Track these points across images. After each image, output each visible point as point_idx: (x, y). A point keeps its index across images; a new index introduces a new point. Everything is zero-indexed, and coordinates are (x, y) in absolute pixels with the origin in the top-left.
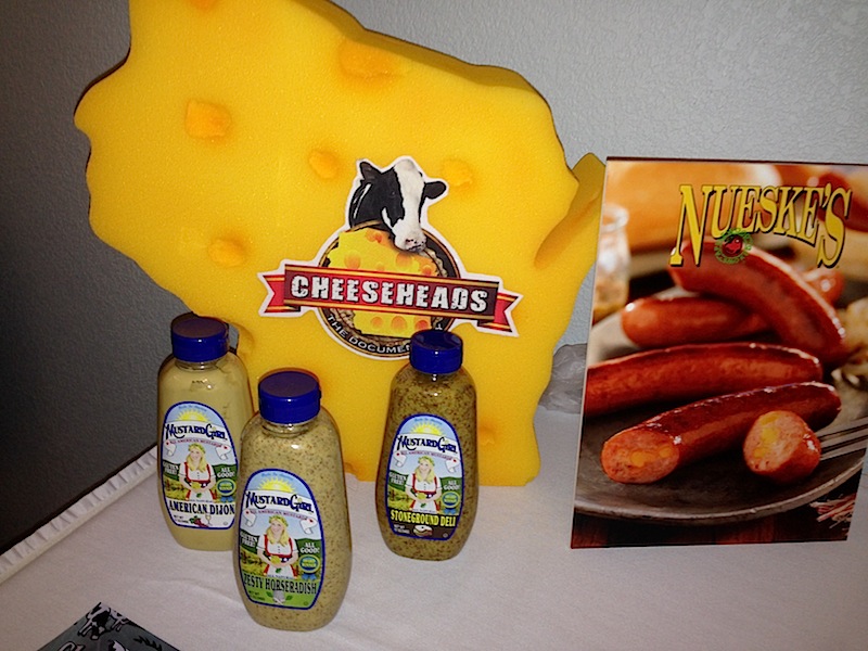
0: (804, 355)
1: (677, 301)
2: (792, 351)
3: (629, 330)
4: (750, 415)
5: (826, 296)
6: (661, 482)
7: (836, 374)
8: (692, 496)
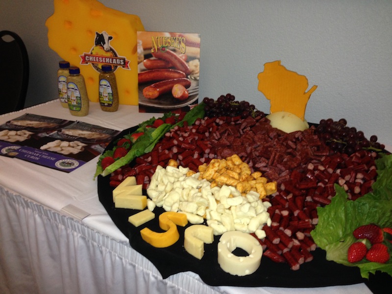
0: (181, 72)
1: (154, 60)
2: (179, 71)
3: (145, 65)
4: (172, 85)
5: (184, 60)
6: (156, 99)
7: (189, 77)
8: (162, 102)
